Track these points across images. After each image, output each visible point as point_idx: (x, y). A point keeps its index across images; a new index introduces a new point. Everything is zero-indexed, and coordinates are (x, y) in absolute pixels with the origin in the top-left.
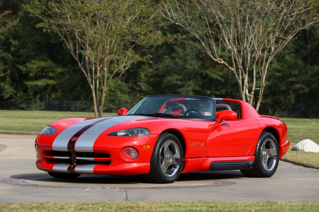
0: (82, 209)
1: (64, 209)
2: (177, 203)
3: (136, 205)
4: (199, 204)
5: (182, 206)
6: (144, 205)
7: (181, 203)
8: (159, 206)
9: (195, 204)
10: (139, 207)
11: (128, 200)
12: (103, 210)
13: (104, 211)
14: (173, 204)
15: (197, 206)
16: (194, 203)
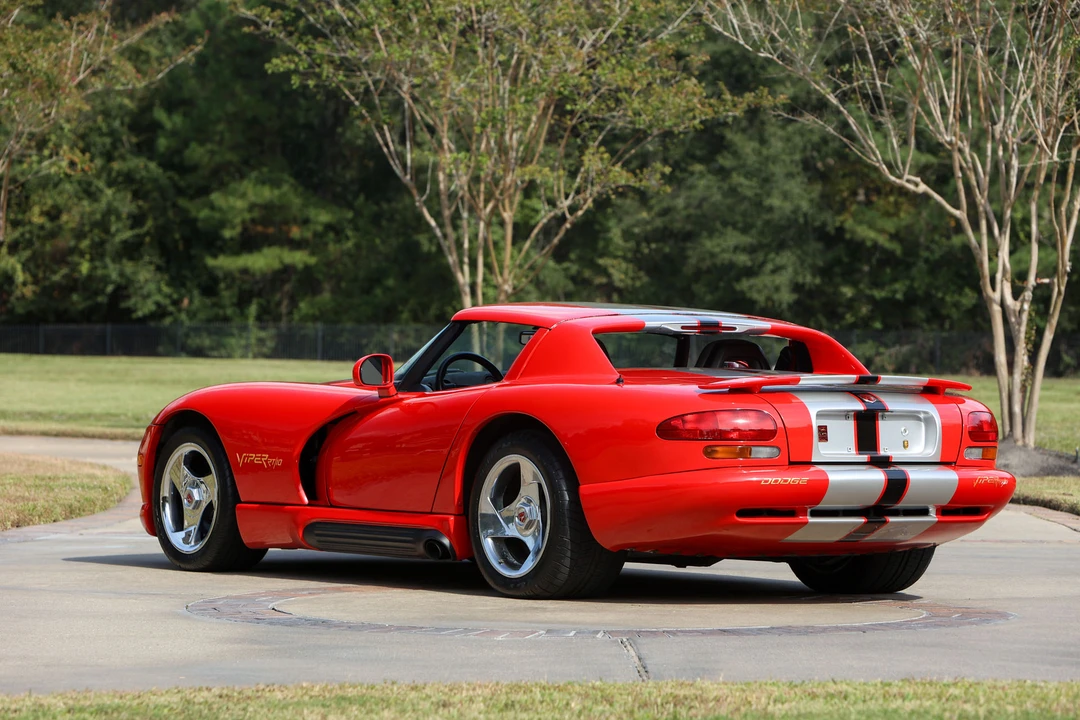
0: (513, 705)
1: (450, 704)
2: (831, 684)
3: (693, 691)
4: (908, 690)
5: (852, 698)
6: (720, 693)
7: (844, 687)
8: (773, 696)
9: (895, 690)
10: (704, 701)
11: (651, 675)
12: (584, 708)
13: (586, 712)
14: (819, 691)
15: (904, 698)
16: (890, 685)
